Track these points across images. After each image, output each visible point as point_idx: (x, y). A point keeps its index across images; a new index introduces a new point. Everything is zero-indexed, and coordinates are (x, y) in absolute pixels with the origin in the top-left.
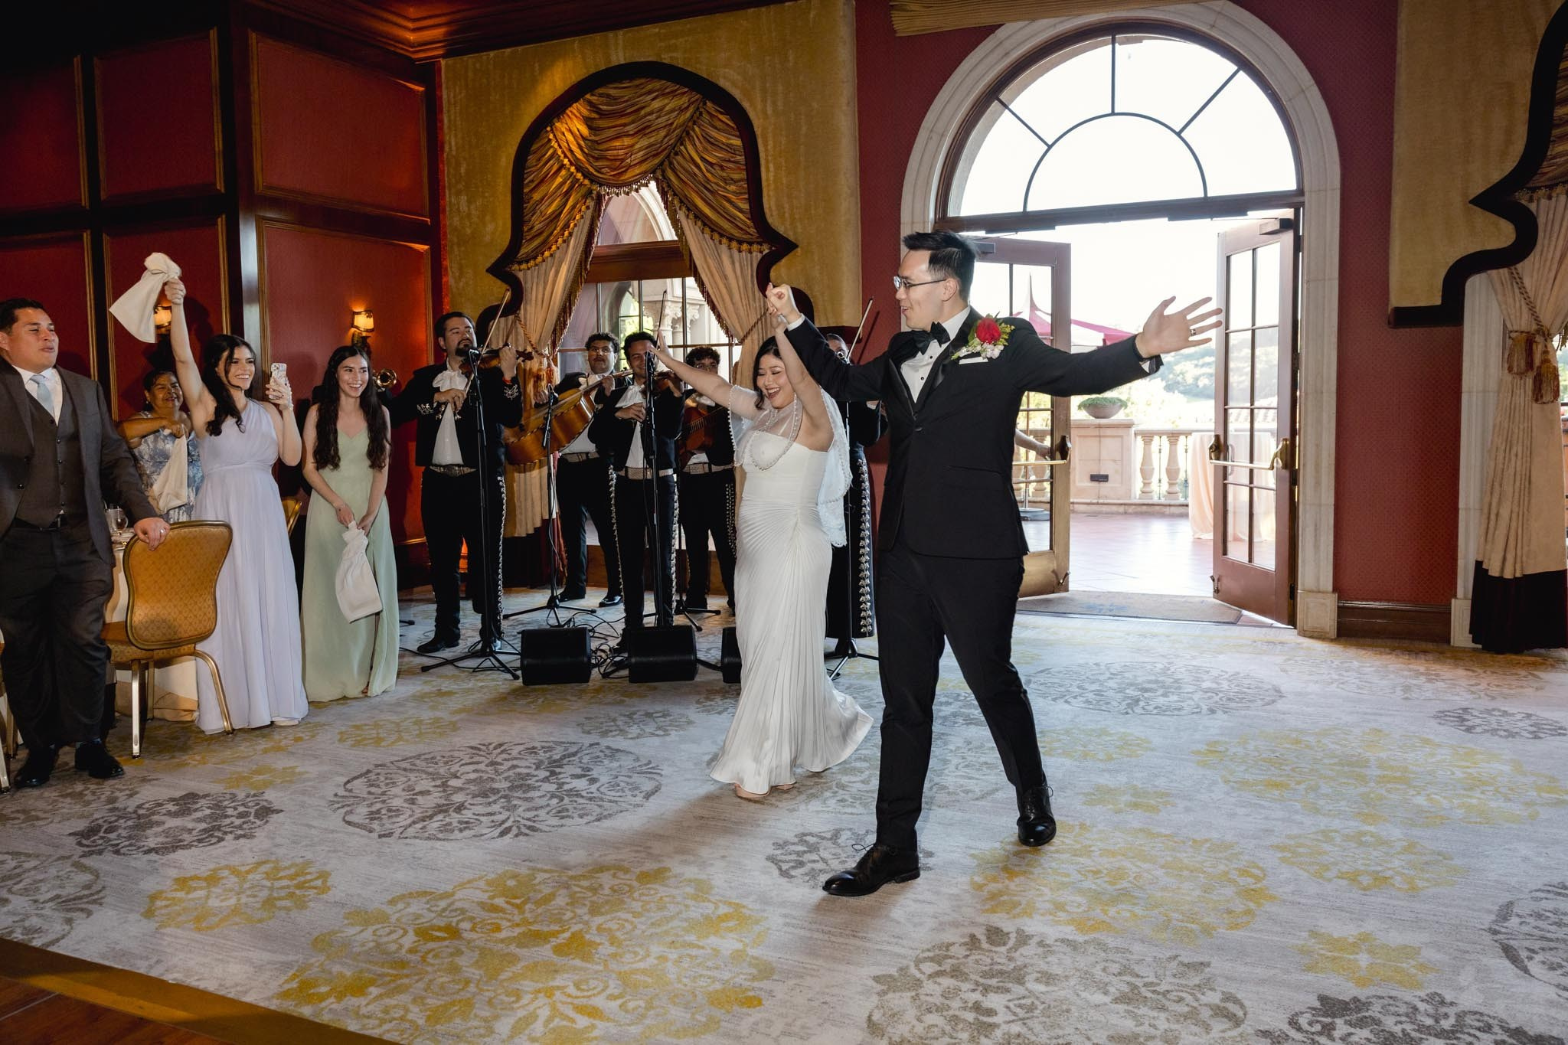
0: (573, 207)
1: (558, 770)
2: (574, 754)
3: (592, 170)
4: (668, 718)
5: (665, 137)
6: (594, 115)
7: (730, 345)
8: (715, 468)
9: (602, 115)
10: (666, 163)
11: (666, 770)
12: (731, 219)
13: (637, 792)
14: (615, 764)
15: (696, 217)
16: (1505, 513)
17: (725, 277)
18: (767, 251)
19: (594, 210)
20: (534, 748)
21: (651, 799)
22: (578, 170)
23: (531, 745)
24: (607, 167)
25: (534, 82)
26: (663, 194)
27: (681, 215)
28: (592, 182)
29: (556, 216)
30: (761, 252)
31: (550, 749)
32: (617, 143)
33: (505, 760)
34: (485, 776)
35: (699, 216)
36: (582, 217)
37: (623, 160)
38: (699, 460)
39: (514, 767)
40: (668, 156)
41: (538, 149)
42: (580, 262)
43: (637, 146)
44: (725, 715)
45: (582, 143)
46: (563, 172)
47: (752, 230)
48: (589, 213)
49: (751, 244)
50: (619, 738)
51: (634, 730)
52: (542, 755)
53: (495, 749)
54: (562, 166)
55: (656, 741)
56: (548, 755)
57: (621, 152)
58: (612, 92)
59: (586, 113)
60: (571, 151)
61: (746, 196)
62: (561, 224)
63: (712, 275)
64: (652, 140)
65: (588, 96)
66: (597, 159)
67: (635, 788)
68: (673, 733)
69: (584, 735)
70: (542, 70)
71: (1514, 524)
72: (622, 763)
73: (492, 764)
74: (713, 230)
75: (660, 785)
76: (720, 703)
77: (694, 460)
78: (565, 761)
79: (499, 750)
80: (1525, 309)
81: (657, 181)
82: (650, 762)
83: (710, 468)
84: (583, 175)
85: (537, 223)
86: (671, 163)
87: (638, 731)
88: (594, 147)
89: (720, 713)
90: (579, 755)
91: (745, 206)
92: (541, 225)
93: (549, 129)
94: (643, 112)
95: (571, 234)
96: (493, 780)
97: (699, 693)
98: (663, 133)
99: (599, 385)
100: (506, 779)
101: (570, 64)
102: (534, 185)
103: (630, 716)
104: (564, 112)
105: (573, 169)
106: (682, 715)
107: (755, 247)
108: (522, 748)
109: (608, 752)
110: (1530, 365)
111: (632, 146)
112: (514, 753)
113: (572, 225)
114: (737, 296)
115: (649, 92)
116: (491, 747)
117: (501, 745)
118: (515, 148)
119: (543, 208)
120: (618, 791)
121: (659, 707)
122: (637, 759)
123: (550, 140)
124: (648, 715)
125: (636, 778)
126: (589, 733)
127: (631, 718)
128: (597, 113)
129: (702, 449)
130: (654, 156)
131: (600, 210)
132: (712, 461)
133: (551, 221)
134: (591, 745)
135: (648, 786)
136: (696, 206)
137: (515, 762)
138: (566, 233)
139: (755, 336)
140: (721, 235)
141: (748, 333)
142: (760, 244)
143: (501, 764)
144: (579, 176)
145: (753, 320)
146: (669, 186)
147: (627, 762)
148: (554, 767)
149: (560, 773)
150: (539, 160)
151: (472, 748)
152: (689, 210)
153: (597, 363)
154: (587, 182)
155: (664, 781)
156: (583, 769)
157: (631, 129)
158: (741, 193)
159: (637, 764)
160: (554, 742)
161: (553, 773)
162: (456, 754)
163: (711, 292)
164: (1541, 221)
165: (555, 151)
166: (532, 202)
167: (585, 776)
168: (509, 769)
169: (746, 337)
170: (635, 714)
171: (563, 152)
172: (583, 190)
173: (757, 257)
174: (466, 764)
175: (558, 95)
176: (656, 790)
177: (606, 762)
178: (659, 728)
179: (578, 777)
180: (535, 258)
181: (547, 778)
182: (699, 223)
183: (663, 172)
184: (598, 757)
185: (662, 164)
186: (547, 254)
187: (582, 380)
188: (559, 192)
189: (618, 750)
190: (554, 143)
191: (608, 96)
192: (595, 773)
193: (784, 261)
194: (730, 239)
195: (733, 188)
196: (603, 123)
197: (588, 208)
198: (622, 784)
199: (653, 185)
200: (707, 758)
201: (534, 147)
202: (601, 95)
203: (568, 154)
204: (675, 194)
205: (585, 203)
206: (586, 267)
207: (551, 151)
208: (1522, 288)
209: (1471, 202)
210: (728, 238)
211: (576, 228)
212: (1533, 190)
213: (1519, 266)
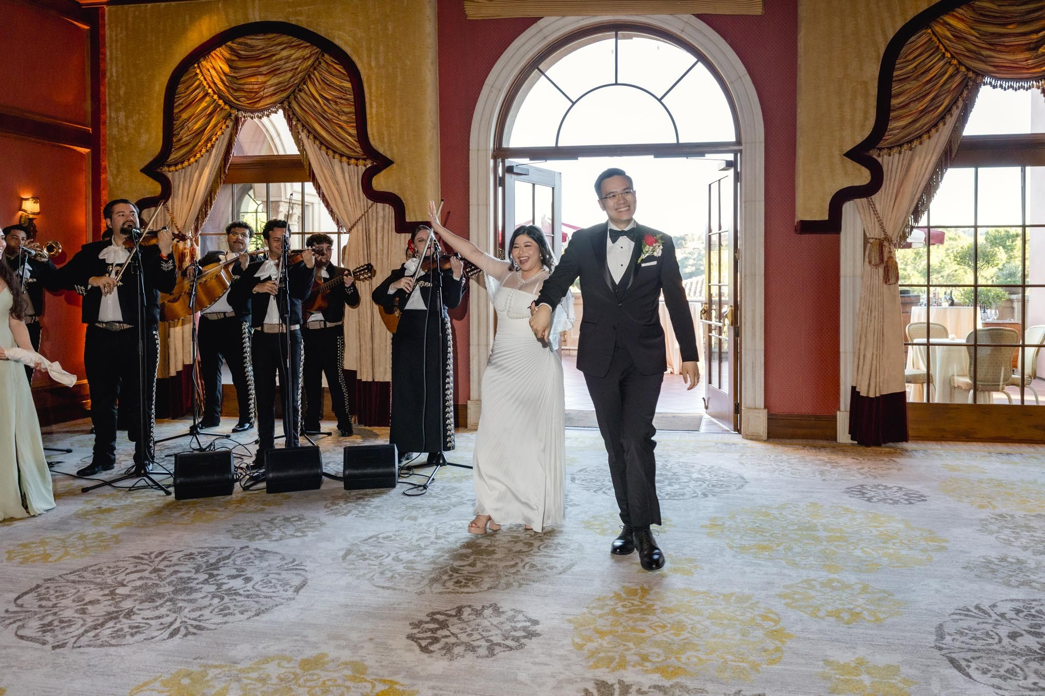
0: (215, 126)
1: (215, 572)
2: (228, 557)
3: (232, 99)
4: (303, 522)
5: (291, 78)
6: (234, 58)
7: (339, 233)
8: (329, 325)
9: (240, 57)
10: (292, 97)
11: (309, 566)
12: (342, 141)
13: (287, 587)
14: (265, 564)
15: (315, 138)
16: (868, 357)
17: (337, 183)
18: (369, 165)
19: (233, 129)
20: (191, 554)
21: (301, 592)
22: (220, 98)
23: (188, 552)
24: (244, 97)
25: (185, 30)
26: (289, 120)
27: (303, 135)
28: (231, 107)
29: (201, 131)
30: (365, 166)
31: (206, 554)
32: (253, 80)
33: (167, 566)
34: (150, 583)
35: (317, 137)
36: (223, 133)
37: (257, 93)
38: (316, 319)
39: (176, 572)
40: (294, 92)
41: (187, 80)
42: (220, 168)
43: (269, 83)
44: (349, 516)
45: (224, 78)
46: (208, 99)
47: (359, 150)
48: (228, 131)
49: (357, 159)
50: (266, 541)
51: (277, 533)
52: (199, 560)
53: (156, 557)
54: (207, 94)
55: (295, 542)
56: (205, 560)
57: (256, 86)
58: (249, 41)
59: (227, 55)
60: (215, 83)
61: (355, 125)
62: (205, 138)
63: (327, 182)
64: (281, 79)
65: (229, 43)
66: (236, 91)
67: (285, 584)
68: (310, 534)
69: (234, 540)
70: (192, 20)
71: (874, 363)
72: (271, 562)
73: (155, 570)
74: (328, 148)
75: (307, 579)
76: (344, 506)
77: (312, 318)
78: (221, 564)
79: (160, 558)
80: (877, 223)
81: (284, 109)
82: (294, 560)
83: (325, 324)
84: (224, 101)
85: (185, 136)
86: (295, 97)
87: (280, 534)
88: (234, 83)
89: (345, 515)
90: (233, 558)
91: (354, 132)
92: (188, 138)
93: (196, 65)
94: (274, 58)
95: (213, 146)
96: (157, 585)
97: (325, 499)
98: (290, 75)
99: (237, 261)
100: (169, 583)
101: (215, 18)
102: (182, 107)
103: (272, 521)
104: (209, 53)
105: (216, 97)
106: (315, 519)
107: (361, 162)
108: (180, 554)
109: (257, 553)
110: (881, 260)
111: (265, 82)
112: (174, 560)
113: (214, 139)
114: (346, 199)
115: (279, 44)
116: (153, 556)
117: (161, 553)
118: (168, 78)
119: (190, 125)
120: (271, 587)
121: (293, 513)
122: (283, 559)
123: (197, 74)
124: (286, 519)
125: (285, 575)
126: (238, 538)
127: (273, 523)
128: (238, 57)
129: (320, 309)
130: (282, 91)
131: (237, 129)
132: (327, 319)
133: (197, 135)
134: (242, 548)
135: (296, 581)
136: (315, 130)
137: (176, 568)
138: (209, 145)
139: (360, 227)
140: (335, 152)
141: (355, 225)
142: (365, 160)
143: (164, 571)
144: (221, 102)
145: (359, 214)
146: (294, 114)
147: (275, 561)
148: (212, 570)
149: (218, 575)
150: (187, 88)
151: (135, 557)
152: (309, 132)
153: (235, 245)
154: (227, 107)
155: (309, 576)
156: (238, 570)
157: (264, 70)
158: (350, 122)
159: (284, 562)
160: (210, 548)
161: (211, 576)
162: (121, 564)
163: (325, 193)
164: (885, 169)
165: (201, 83)
166: (180, 121)
167: (240, 576)
168: (171, 575)
169: (353, 227)
170: (275, 519)
171: (208, 84)
172: (224, 114)
173: (362, 169)
174: (132, 572)
175: (204, 40)
176: (303, 585)
177: (257, 562)
178: (297, 530)
179: (234, 577)
180: (183, 162)
181: (206, 580)
182: (317, 142)
183: (290, 103)
184: (249, 558)
185: (288, 97)
186: (192, 160)
187: (221, 257)
188: (203, 114)
189: (265, 551)
190: (200, 76)
191: (246, 44)
192: (248, 573)
193: (383, 172)
194: (341, 155)
195: (344, 118)
196: (240, 64)
197: (227, 127)
198: (274, 581)
199: (281, 112)
200: (342, 553)
201: (183, 79)
202: (240, 44)
203: (212, 85)
204: (298, 120)
205: (225, 123)
206: (224, 171)
207: (198, 82)
208: (875, 211)
209: (844, 155)
210: (339, 154)
211: (217, 142)
212: (880, 149)
213: (873, 197)
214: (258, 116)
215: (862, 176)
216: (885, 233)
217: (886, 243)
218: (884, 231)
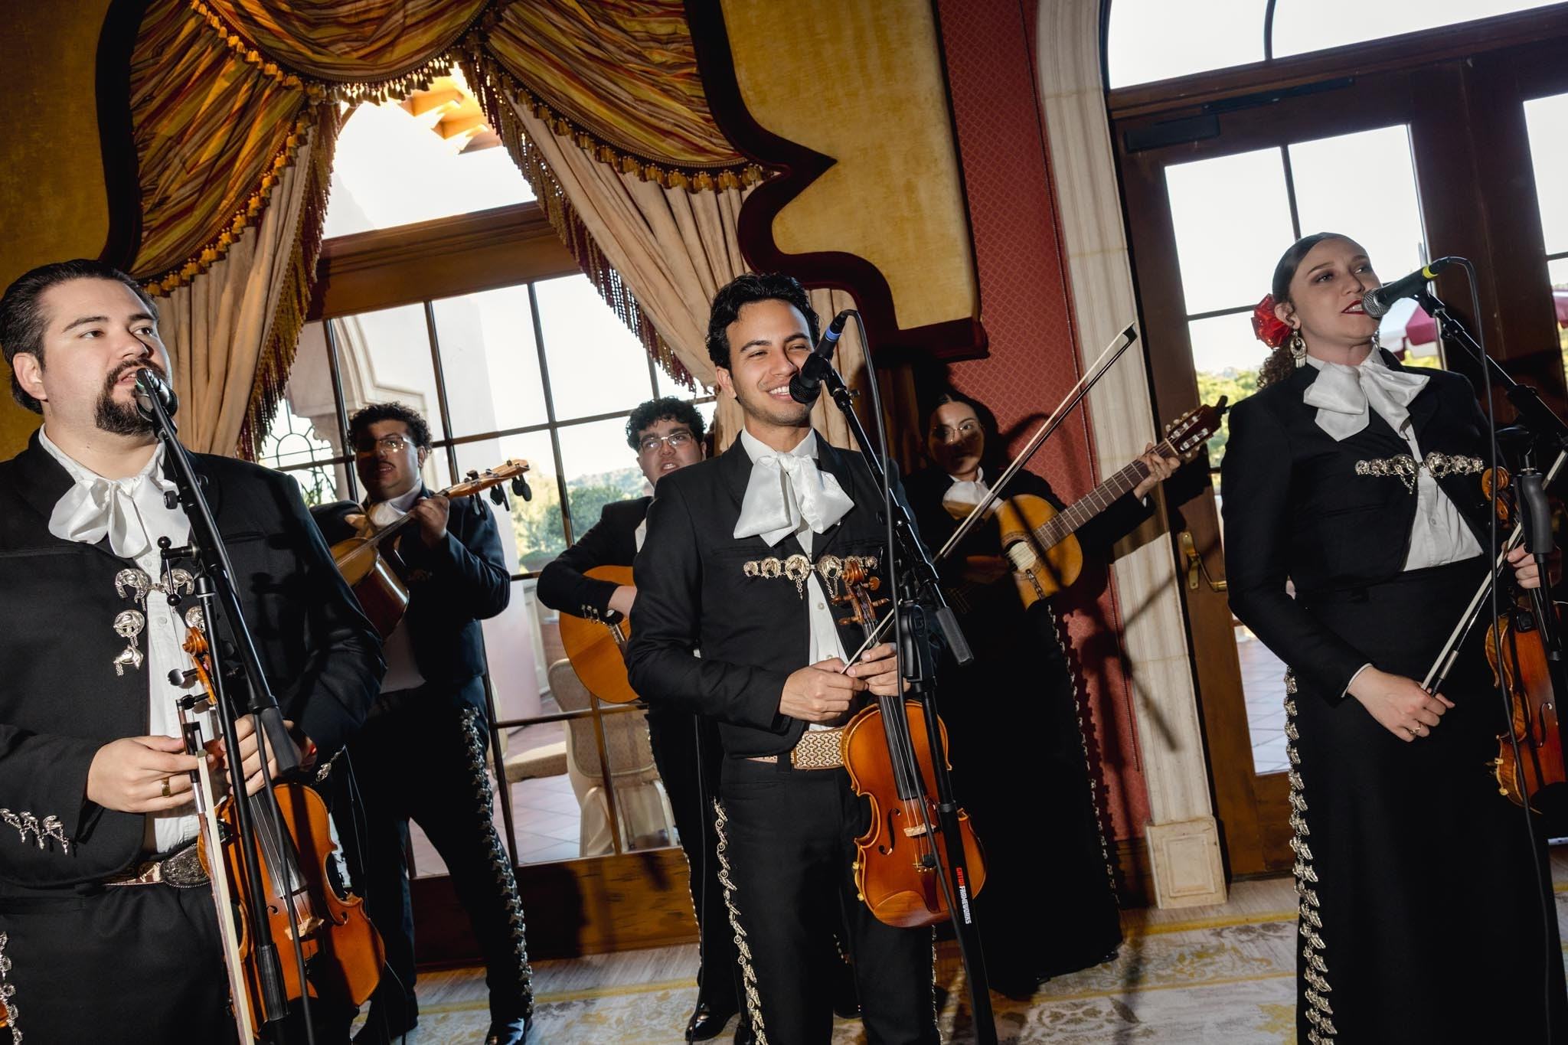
0: (265, 142)
3: (305, 53)
10: (488, 23)
12: (662, 124)
17: (660, 255)
18: (756, 183)
19: (317, 143)
22: (267, 55)
24: (344, 40)
26: (484, 92)
27: (537, 128)
28: (305, 78)
29: (223, 166)
30: (742, 191)
35: (581, 128)
36: (289, 163)
37: (380, 24)
42: (294, 267)
46: (230, 66)
47: (716, 142)
48: (304, 154)
49: (714, 174)
54: (227, 52)
57: (370, 7)
60: (246, 17)
61: (694, 70)
62: (238, 182)
66: (314, 25)
74: (619, 153)
81: (466, 64)
84: (282, 65)
85: (176, 186)
91: (694, 90)
92: (187, 190)
95: (265, 203)
102: (153, 106)
105: (253, 56)
107: (728, 179)
113: (266, 182)
118: (98, 24)
119: (187, 150)
131: (332, 142)
133: (208, 182)
136: (571, 104)
138: (254, 202)
140: (641, 166)
142: (737, 171)
144: (272, 68)
150: (159, 52)
152: (554, 118)
154: (291, 81)
158: (682, 66)
165: (203, 25)
166: (155, 144)
171: (224, 22)
172: (287, 102)
173: (733, 200)
180: (179, 267)
182: (587, 143)
185: (476, 24)
186: (208, 254)
188: (223, 113)
194: (665, 168)
197: (300, 141)
199: (458, 73)
201: (146, 24)
203: (238, 25)
205: (293, 129)
206: (308, 273)
207: (191, 25)
210: (659, 164)
211: (276, 190)
214: (393, 93)
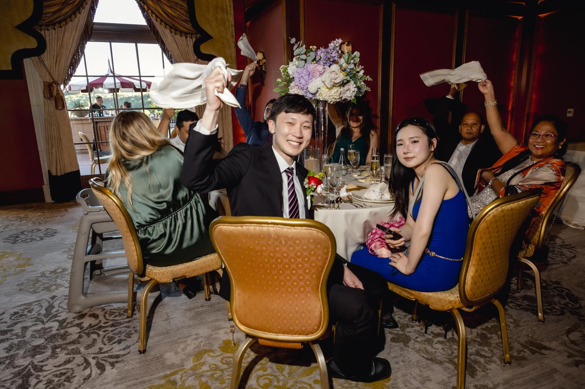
16: (54, 152)
71: (58, 155)
80: (47, 73)
110: (51, 95)
164: (47, 39)
208: (44, 65)
209: (16, 27)
212: (41, 26)
213: (42, 56)
215: (32, 43)
216: (53, 79)
217: (54, 85)
218: (52, 77)
